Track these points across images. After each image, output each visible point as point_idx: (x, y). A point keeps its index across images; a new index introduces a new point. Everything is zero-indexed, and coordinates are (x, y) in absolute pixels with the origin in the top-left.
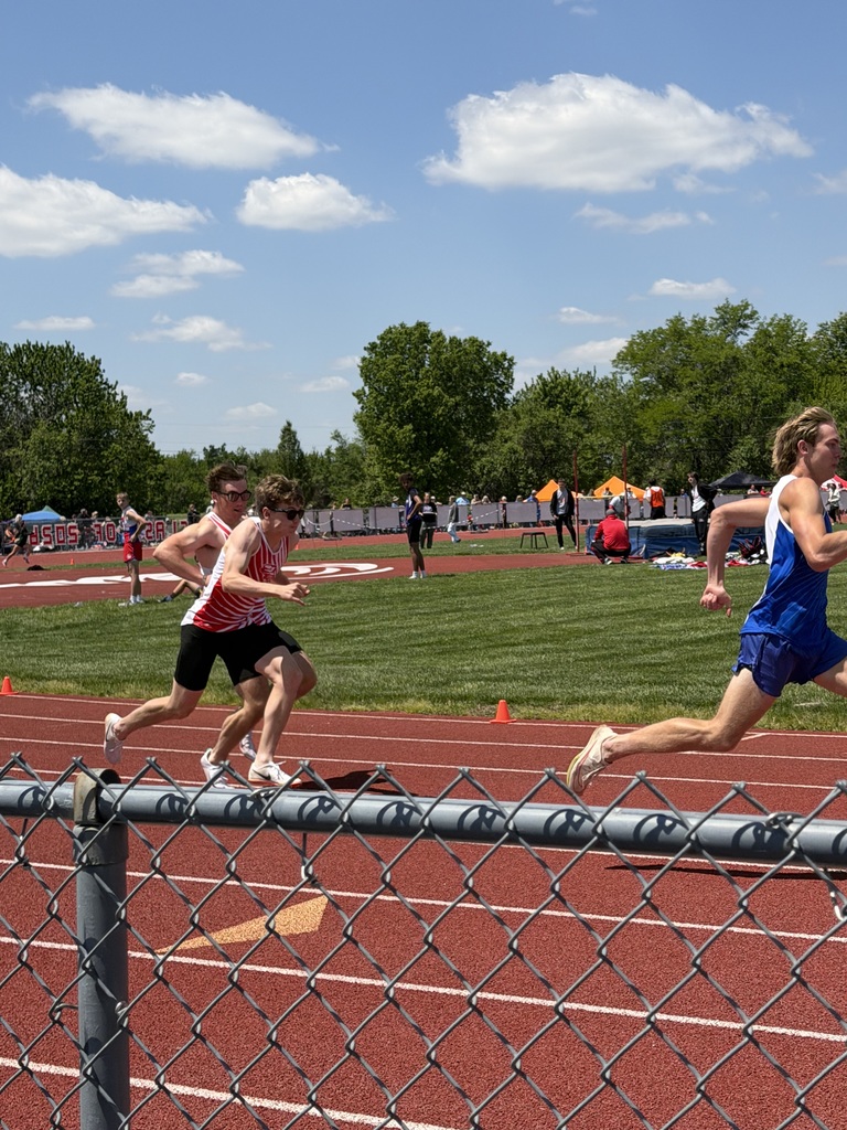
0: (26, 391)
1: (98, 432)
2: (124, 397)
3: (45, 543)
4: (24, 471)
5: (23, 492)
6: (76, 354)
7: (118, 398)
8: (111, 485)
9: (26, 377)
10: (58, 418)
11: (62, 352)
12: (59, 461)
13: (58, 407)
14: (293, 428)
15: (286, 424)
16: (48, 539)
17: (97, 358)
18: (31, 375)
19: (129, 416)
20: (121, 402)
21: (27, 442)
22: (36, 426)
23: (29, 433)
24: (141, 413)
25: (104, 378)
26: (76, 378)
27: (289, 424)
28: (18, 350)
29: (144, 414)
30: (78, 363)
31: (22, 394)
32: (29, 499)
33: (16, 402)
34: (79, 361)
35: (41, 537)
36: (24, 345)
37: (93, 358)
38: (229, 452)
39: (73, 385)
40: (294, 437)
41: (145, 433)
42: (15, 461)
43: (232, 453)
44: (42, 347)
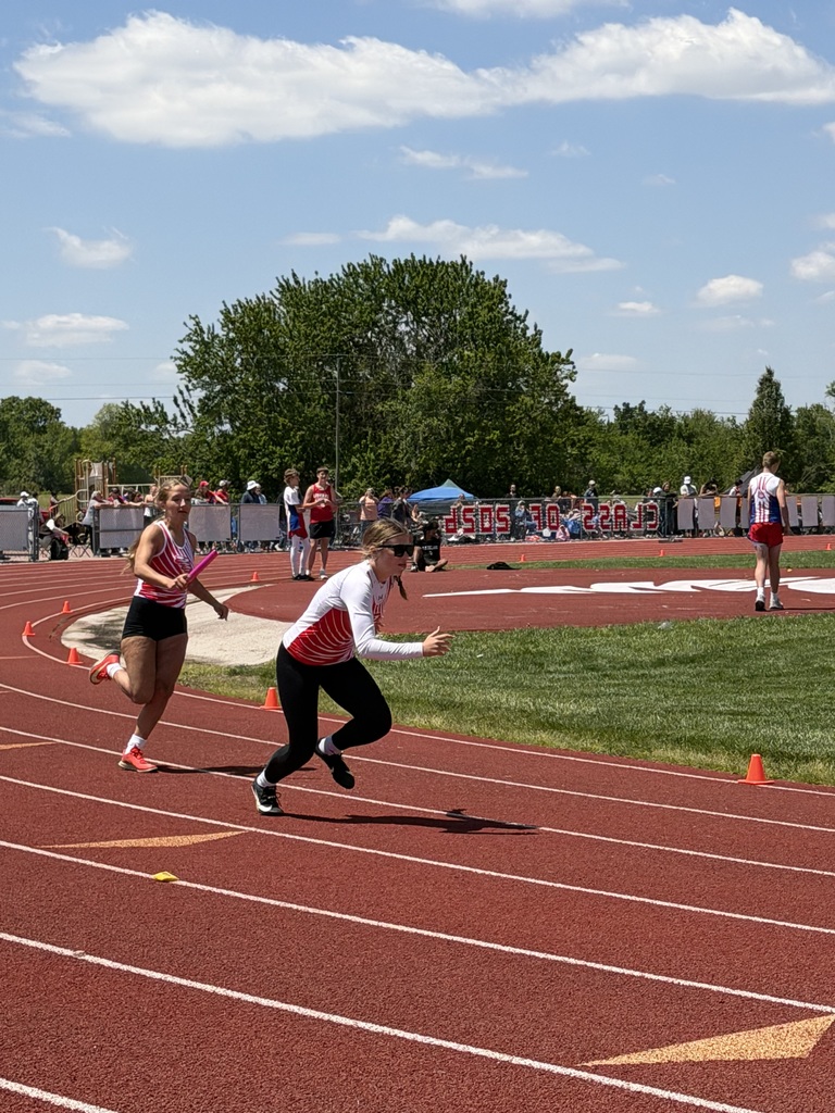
0: (407, 323)
1: (502, 378)
2: (539, 333)
3: (466, 530)
4: (404, 432)
5: (401, 461)
6: (474, 273)
7: (530, 333)
8: (517, 452)
9: (408, 304)
10: (451, 360)
11: (456, 270)
12: (449, 418)
13: (450, 346)
14: (775, 378)
15: (765, 372)
16: (469, 526)
17: (502, 278)
18: (414, 301)
19: (545, 358)
20: (534, 340)
21: (408, 393)
22: (420, 370)
23: (409, 379)
24: (558, 355)
25: (511, 305)
26: (474, 306)
27: (770, 372)
28: (399, 268)
29: (563, 356)
30: (477, 284)
31: (402, 328)
32: (406, 471)
33: (394, 338)
34: (478, 283)
35: (460, 523)
36: (406, 261)
37: (496, 279)
38: (650, 412)
39: (471, 315)
40: (777, 389)
41: (565, 382)
42: (390, 418)
43: (653, 414)
44: (431, 263)
